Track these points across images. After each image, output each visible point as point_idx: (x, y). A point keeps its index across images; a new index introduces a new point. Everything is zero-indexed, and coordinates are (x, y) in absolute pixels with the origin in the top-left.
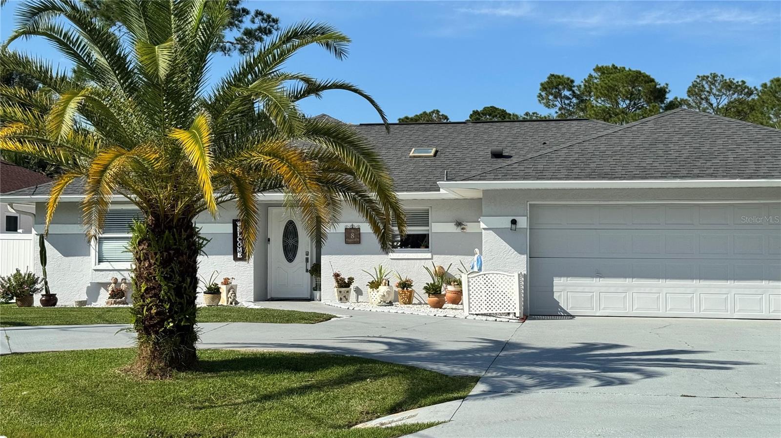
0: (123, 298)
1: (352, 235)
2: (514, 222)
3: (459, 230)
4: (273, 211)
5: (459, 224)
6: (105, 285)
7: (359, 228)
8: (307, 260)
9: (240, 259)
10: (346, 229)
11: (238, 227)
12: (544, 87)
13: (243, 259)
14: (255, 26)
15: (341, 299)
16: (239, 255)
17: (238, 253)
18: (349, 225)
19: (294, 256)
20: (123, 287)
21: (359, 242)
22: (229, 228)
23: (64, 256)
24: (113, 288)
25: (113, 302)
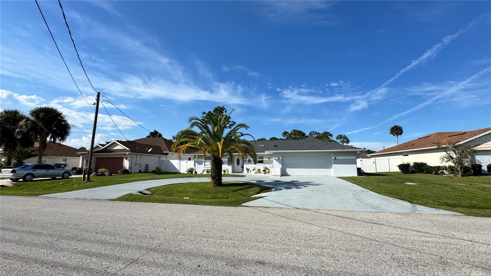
0: (209, 172)
1: (249, 161)
2: (279, 158)
3: (269, 160)
4: (235, 156)
5: (269, 159)
6: (206, 170)
7: (251, 160)
8: (241, 165)
11: (229, 159)
12: (283, 134)
13: (230, 165)
14: (232, 124)
15: (247, 172)
18: (249, 159)
19: (239, 164)
20: (209, 170)
21: (251, 162)
22: (227, 160)
23: (199, 165)
25: (207, 173)
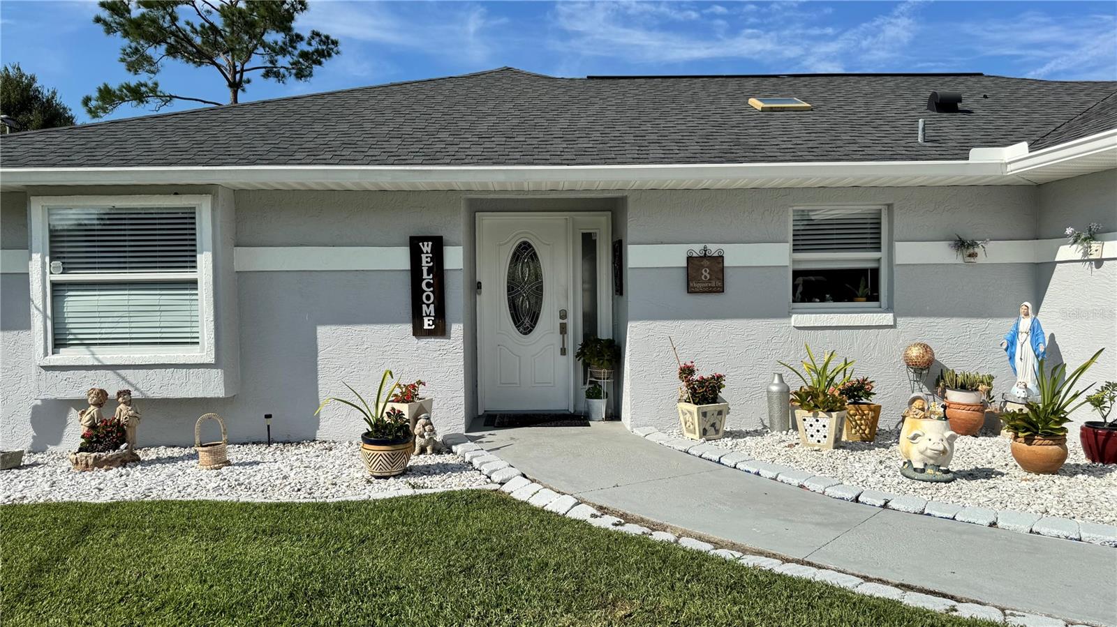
0: (123, 447)
1: (706, 274)
3: (960, 258)
4: (485, 221)
5: (963, 244)
7: (722, 257)
8: (563, 329)
9: (429, 333)
10: (689, 259)
11: (423, 256)
15: (704, 432)
16: (427, 324)
17: (426, 319)
18: (697, 249)
19: (535, 318)
20: (122, 412)
21: (720, 290)
22: (399, 258)
24: (92, 418)
25: (91, 462)
